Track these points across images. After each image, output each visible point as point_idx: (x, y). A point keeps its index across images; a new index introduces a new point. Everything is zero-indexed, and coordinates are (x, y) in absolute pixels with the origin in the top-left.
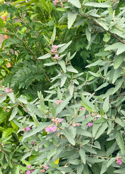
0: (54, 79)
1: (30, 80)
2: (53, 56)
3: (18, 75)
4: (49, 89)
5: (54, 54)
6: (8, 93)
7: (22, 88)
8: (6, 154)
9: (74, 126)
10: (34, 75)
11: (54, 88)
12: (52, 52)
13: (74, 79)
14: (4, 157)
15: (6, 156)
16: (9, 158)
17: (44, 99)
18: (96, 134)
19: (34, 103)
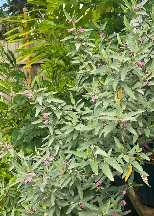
0: (44, 139)
1: (32, 135)
2: (44, 121)
3: (22, 130)
4: (42, 146)
5: (45, 119)
6: (9, 148)
7: (26, 141)
8: (12, 198)
9: (47, 178)
10: (36, 131)
11: (45, 146)
12: (43, 118)
13: (59, 140)
14: (10, 202)
15: (12, 200)
16: (13, 203)
17: (40, 154)
18: (62, 185)
19: (31, 157)
